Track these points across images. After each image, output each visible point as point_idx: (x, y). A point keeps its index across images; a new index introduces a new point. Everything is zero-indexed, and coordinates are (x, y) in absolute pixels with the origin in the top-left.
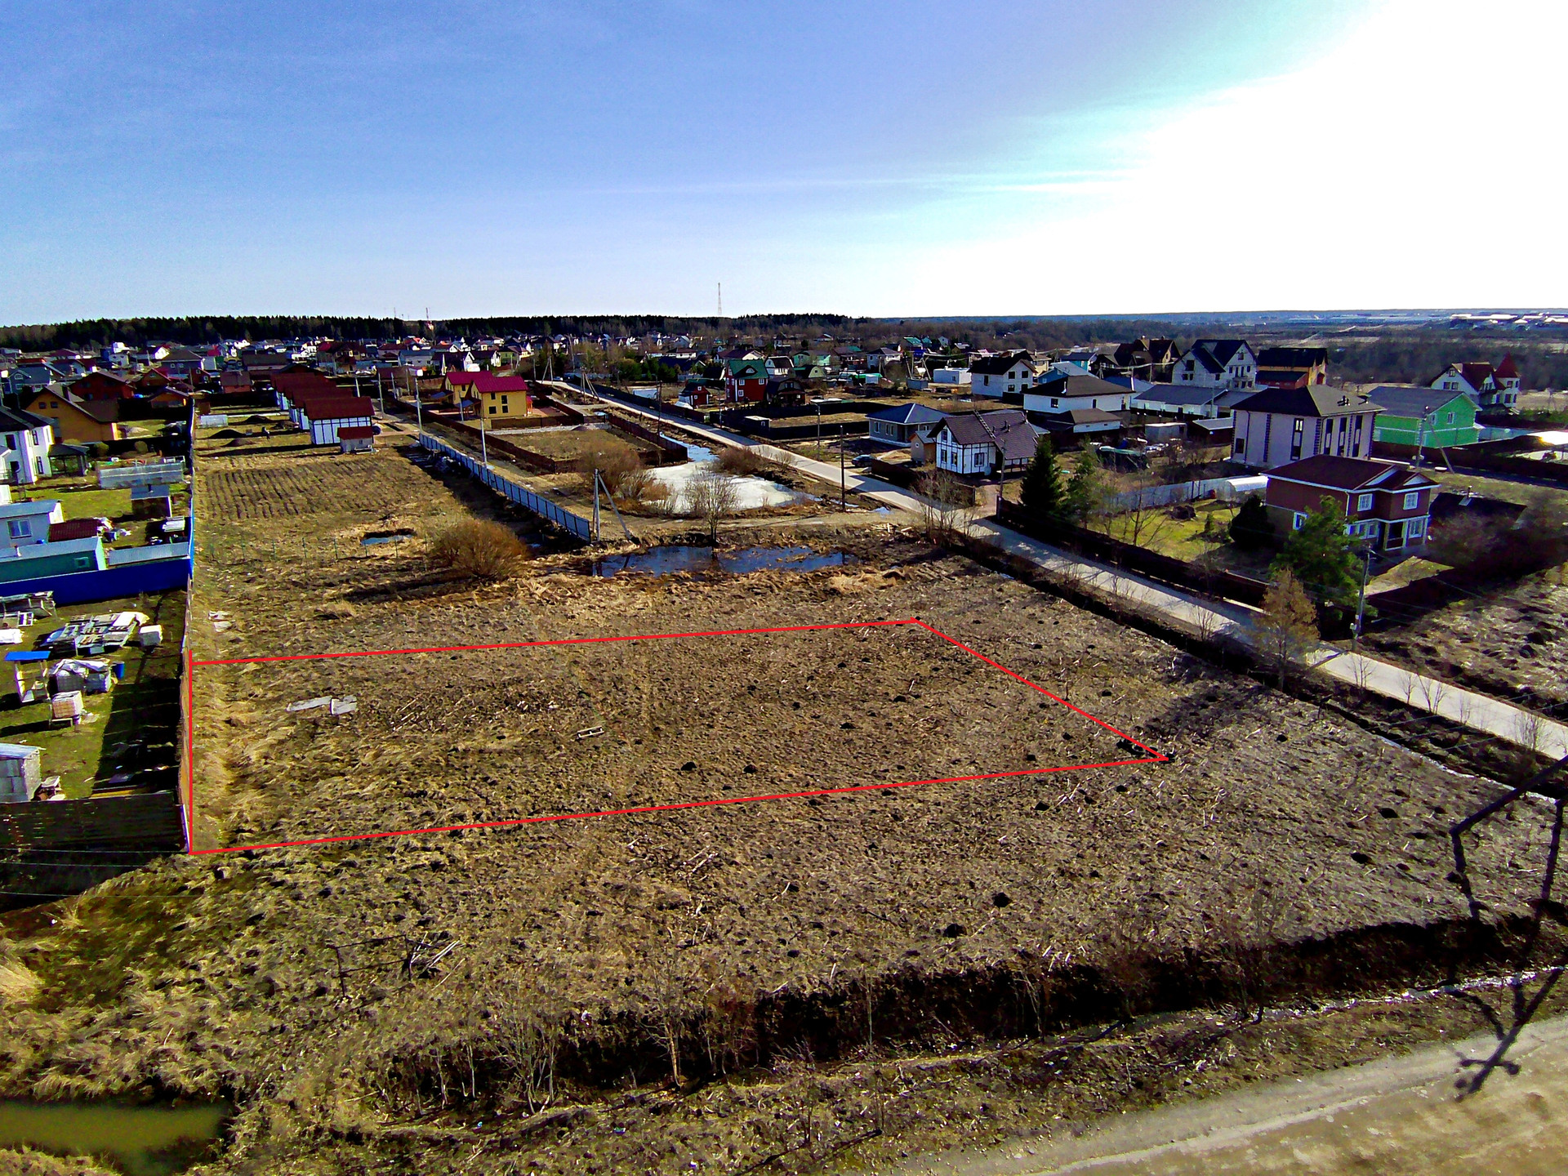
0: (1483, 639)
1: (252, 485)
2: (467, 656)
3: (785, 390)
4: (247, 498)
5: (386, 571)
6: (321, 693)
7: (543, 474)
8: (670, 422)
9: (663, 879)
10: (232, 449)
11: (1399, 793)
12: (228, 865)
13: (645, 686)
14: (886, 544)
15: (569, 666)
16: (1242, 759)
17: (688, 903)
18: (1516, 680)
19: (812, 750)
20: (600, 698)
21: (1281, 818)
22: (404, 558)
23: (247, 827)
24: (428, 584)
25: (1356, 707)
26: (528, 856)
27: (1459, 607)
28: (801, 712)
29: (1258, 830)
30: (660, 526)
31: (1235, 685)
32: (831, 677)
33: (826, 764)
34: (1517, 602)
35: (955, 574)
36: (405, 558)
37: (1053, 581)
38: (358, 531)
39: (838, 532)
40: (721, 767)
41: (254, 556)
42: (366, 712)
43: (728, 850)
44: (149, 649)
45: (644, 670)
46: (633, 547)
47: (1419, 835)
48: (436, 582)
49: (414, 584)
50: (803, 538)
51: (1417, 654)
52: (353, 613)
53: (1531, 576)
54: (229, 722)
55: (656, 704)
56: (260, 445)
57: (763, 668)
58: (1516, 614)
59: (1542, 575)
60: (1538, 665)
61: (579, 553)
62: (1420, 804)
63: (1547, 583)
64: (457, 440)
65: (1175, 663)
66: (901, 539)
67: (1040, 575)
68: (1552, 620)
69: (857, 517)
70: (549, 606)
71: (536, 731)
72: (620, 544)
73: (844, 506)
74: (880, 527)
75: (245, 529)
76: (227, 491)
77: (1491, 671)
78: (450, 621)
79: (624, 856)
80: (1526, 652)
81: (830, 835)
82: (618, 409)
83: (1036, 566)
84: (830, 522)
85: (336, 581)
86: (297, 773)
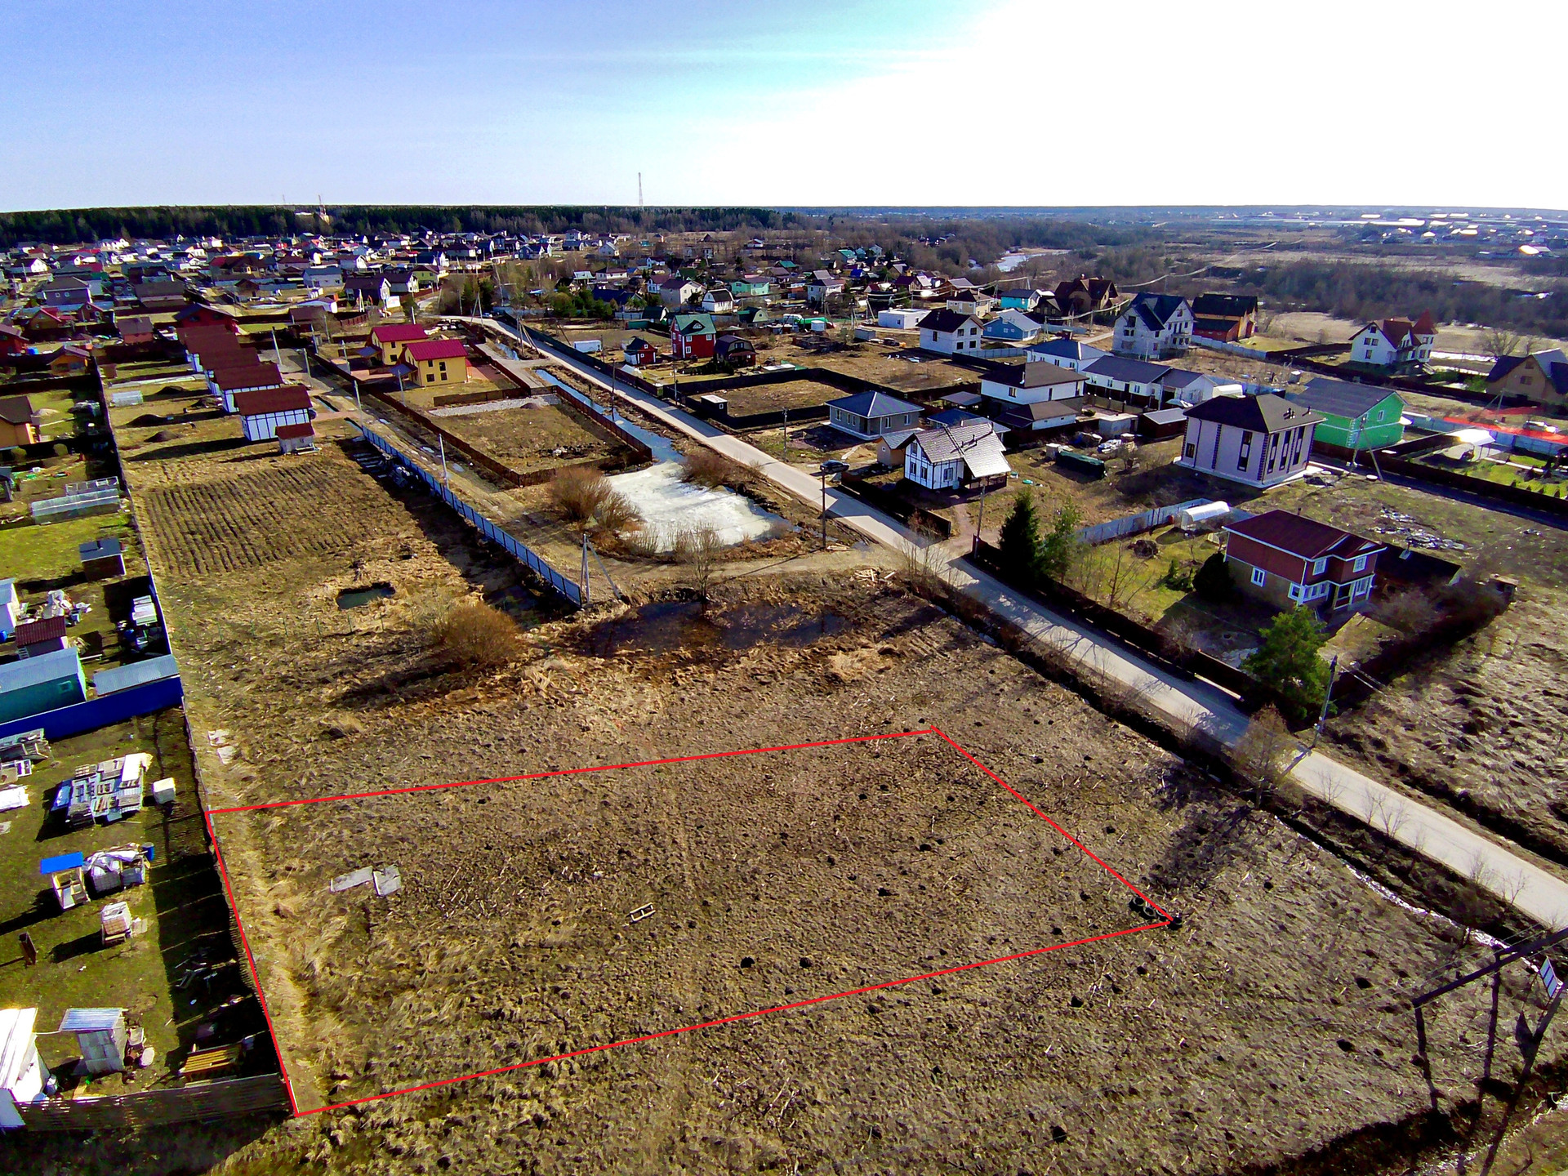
0: (1425, 727)
1: (199, 515)
2: (496, 797)
3: (736, 351)
4: (199, 537)
5: (376, 653)
6: (358, 862)
7: (507, 488)
8: (622, 394)
9: (755, 1128)
10: (157, 446)
11: (1370, 953)
12: (339, 1128)
13: (681, 837)
14: (874, 598)
15: (600, 810)
16: (1238, 918)
17: (783, 1161)
18: (1454, 781)
19: (858, 930)
20: (641, 858)
21: (1279, 998)
22: (390, 632)
23: (340, 1072)
24: (423, 676)
25: (1324, 825)
26: (623, 1102)
27: (1402, 684)
28: (836, 871)
29: (1261, 1017)
30: (646, 576)
31: (1220, 807)
32: (855, 814)
33: (874, 950)
34: (1451, 678)
35: (946, 648)
36: (392, 633)
37: (1038, 653)
38: (332, 588)
39: (824, 583)
40: (778, 961)
41: (231, 635)
42: (412, 889)
43: (807, 1085)
44: (167, 807)
45: (675, 812)
46: (624, 607)
47: (1390, 1009)
48: (434, 673)
49: (414, 676)
50: (791, 590)
51: (1370, 748)
52: (359, 727)
53: (1461, 642)
54: (277, 912)
55: (698, 865)
56: (188, 439)
57: (789, 802)
58: (1452, 696)
59: (1471, 641)
60: (1472, 761)
61: (572, 620)
62: (1387, 967)
63: (1477, 650)
64: (401, 427)
65: (1166, 778)
66: (887, 593)
67: (1025, 643)
68: (1484, 706)
69: (840, 560)
70: (559, 709)
71: (589, 911)
72: (609, 606)
73: (824, 540)
74: (864, 574)
75: (209, 590)
76: (173, 523)
77: (1434, 771)
78: (463, 737)
79: (713, 1098)
80: (1464, 745)
81: (896, 1056)
82: (561, 368)
83: (1017, 629)
84: (815, 567)
85: (328, 675)
86: (367, 987)
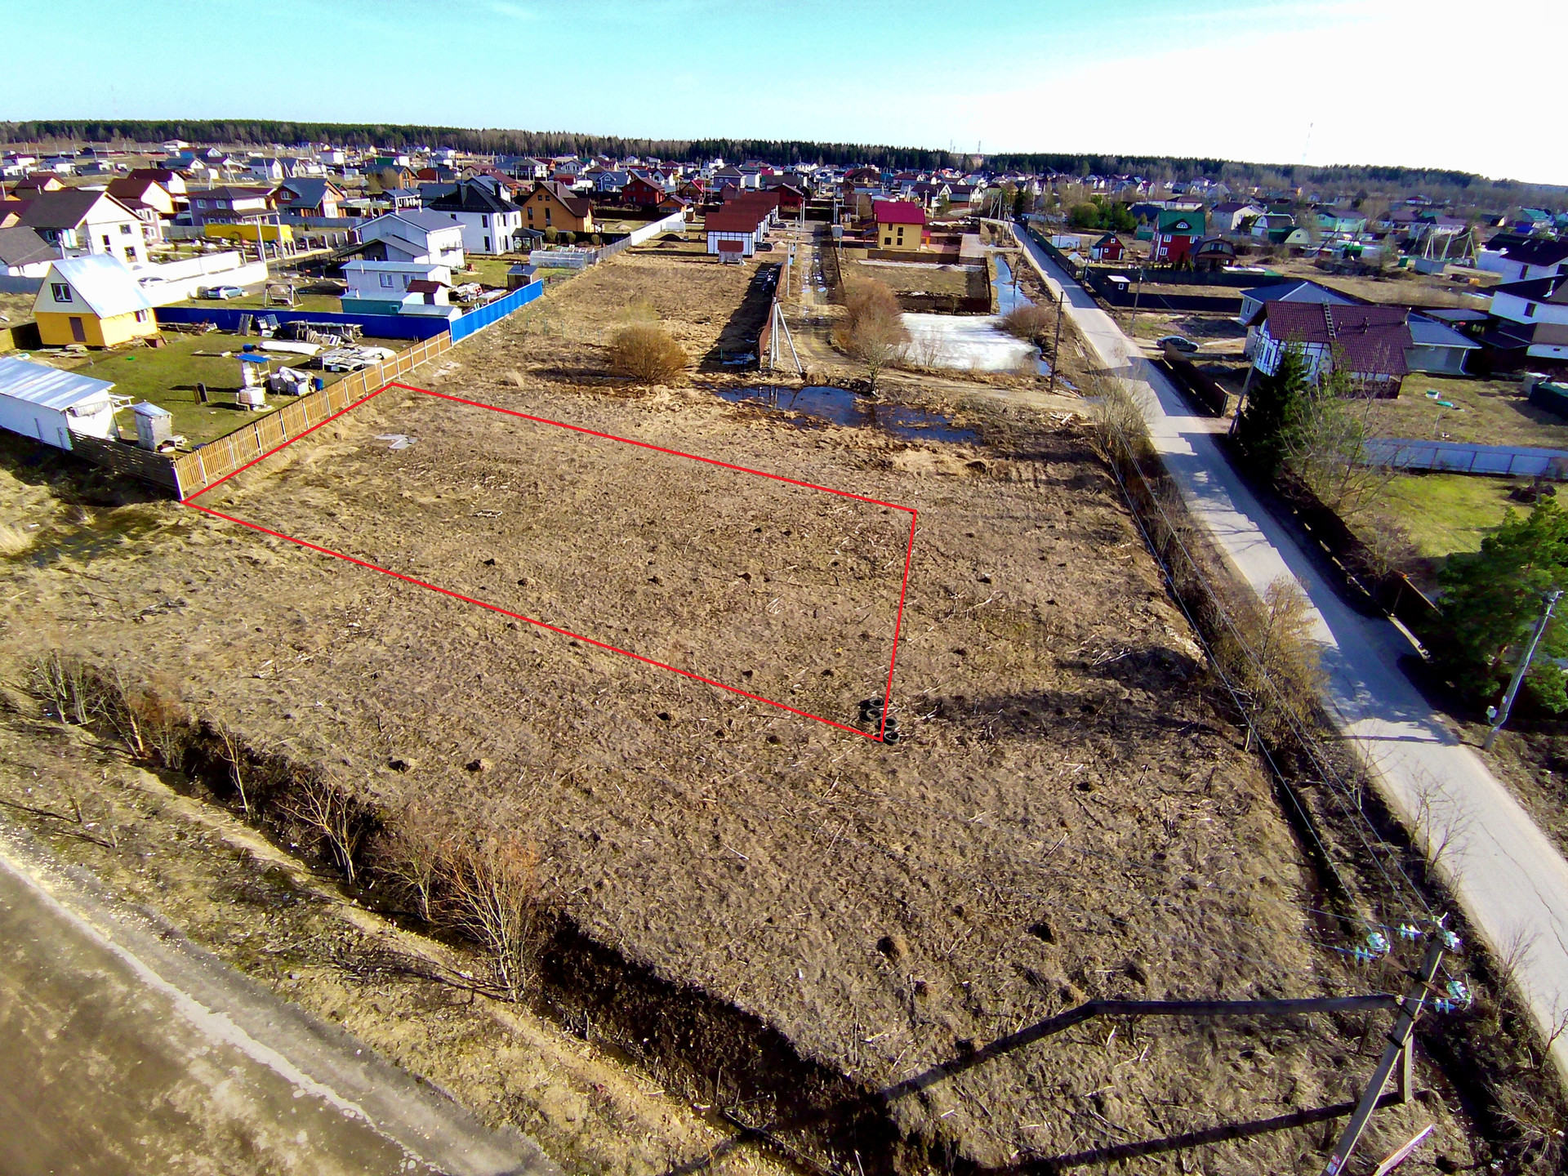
3: (1211, 252)
6: (407, 432)
39: (1005, 411)
40: (510, 571)
48: (609, 375)
52: (521, 383)
65: (1131, 657)
71: (463, 500)
